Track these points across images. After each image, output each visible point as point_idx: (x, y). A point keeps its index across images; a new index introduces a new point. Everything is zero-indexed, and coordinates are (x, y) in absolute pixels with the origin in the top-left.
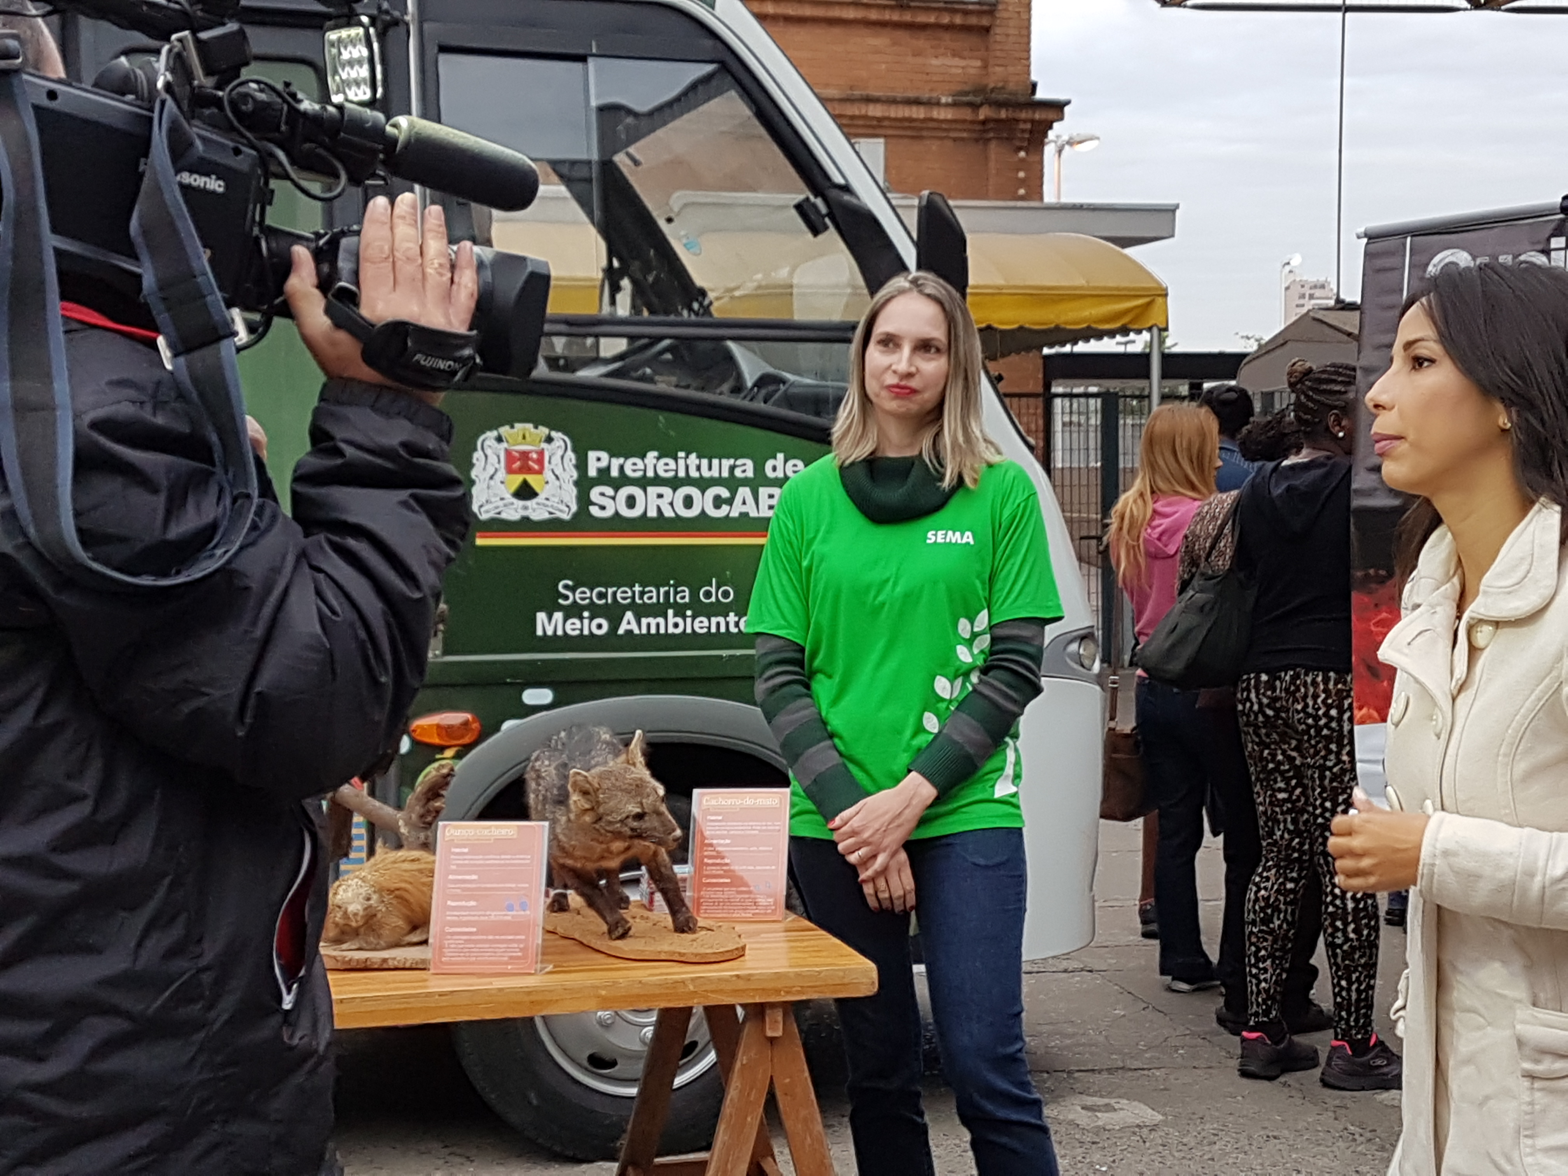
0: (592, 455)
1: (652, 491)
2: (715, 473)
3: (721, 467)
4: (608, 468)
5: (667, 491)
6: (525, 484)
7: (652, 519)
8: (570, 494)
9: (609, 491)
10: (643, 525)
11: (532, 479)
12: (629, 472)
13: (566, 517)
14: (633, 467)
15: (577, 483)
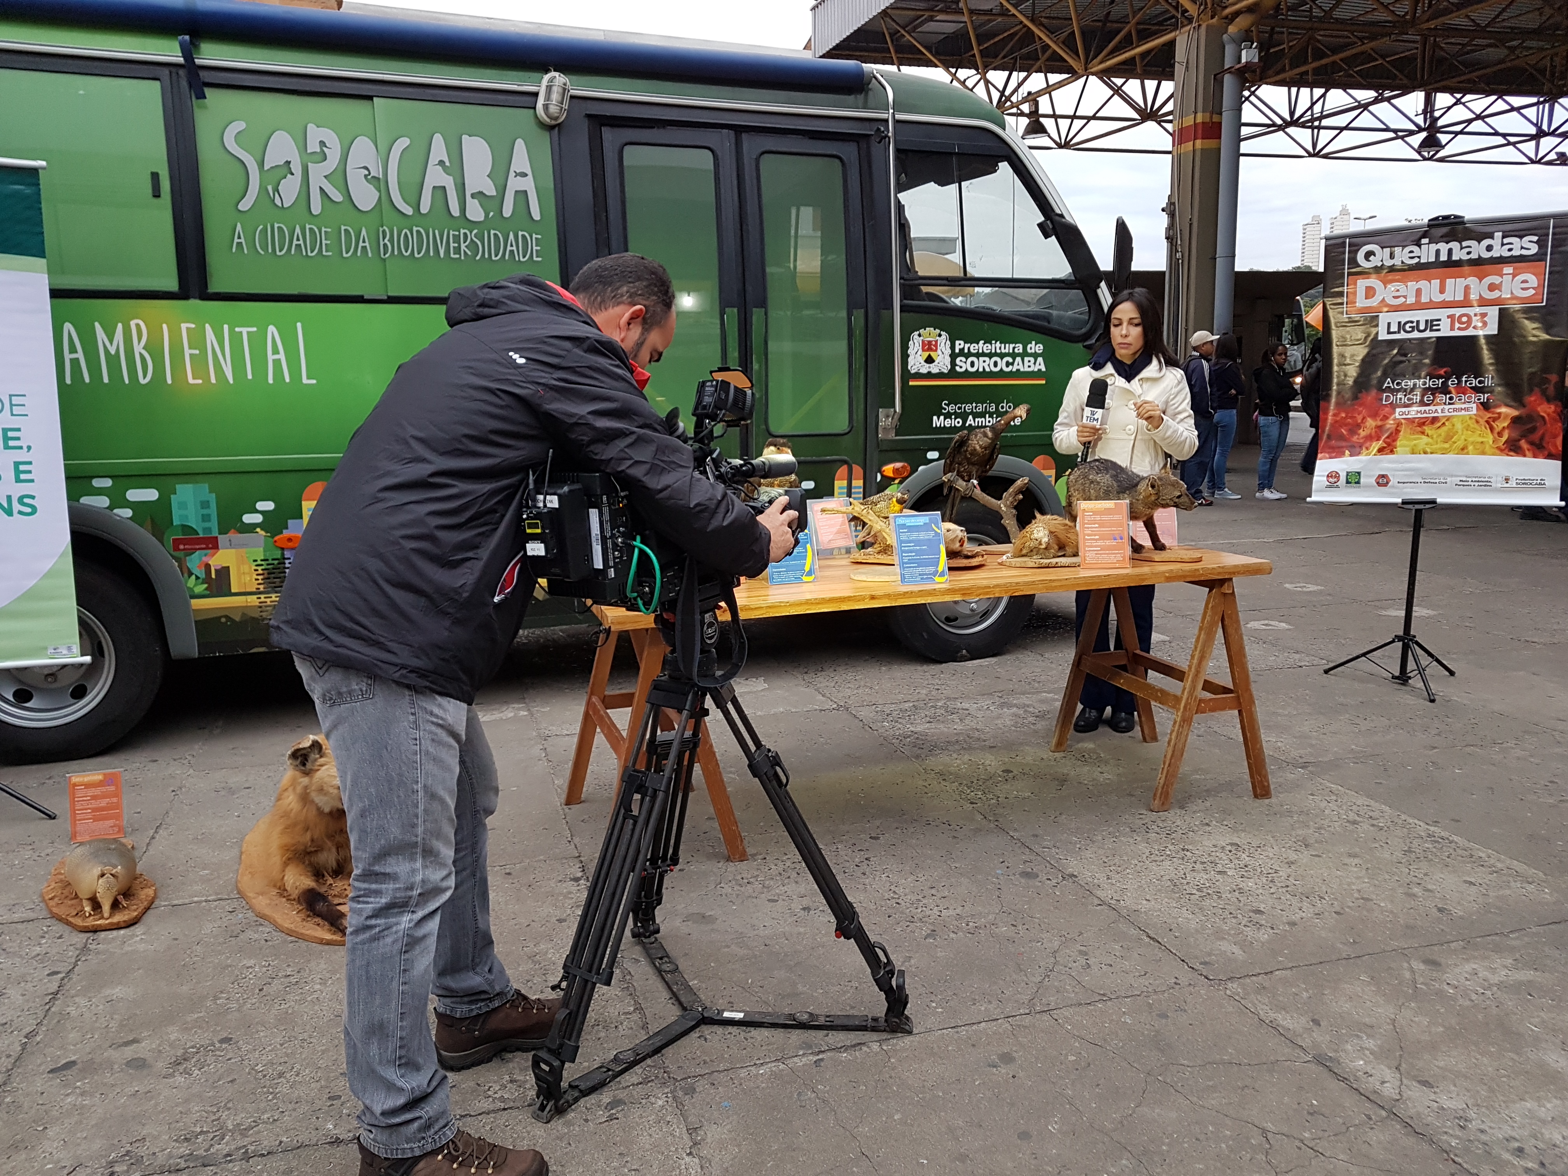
0: (957, 342)
1: (981, 359)
2: (1007, 351)
3: (1008, 348)
4: (963, 348)
5: (987, 359)
6: (930, 356)
7: (981, 373)
8: (948, 360)
9: (964, 359)
10: (977, 375)
11: (933, 354)
12: (972, 350)
13: (946, 371)
14: (974, 348)
15: (950, 356)
